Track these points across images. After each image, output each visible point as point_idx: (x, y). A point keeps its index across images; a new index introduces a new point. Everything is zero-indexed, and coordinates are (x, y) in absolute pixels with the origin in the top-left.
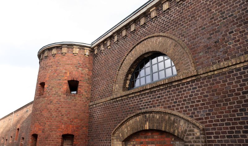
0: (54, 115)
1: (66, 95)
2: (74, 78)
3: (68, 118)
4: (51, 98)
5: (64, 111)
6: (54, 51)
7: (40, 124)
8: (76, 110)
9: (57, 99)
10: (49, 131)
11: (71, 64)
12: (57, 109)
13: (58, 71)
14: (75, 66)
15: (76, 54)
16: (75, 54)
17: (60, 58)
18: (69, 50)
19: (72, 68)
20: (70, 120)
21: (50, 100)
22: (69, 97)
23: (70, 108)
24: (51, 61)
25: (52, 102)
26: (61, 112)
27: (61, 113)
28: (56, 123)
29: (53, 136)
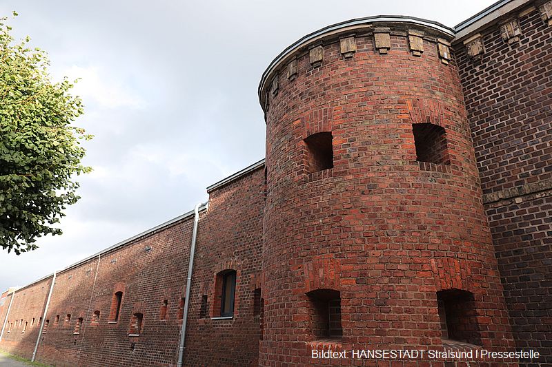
0: (394, 226)
1: (419, 167)
2: (428, 118)
3: (441, 236)
4: (370, 175)
5: (423, 213)
6: (347, 45)
7: (339, 256)
8: (457, 213)
9: (391, 178)
10: (386, 280)
11: (413, 79)
12: (401, 209)
13: (374, 97)
14: (423, 85)
15: (419, 54)
16: (415, 53)
17: (370, 62)
18: (396, 42)
19: (415, 89)
20: (450, 243)
21: (367, 180)
22: (430, 172)
23: (441, 205)
24: (340, 71)
25: (375, 186)
26: (415, 218)
27: (417, 222)
28: (406, 252)
29: (404, 296)
